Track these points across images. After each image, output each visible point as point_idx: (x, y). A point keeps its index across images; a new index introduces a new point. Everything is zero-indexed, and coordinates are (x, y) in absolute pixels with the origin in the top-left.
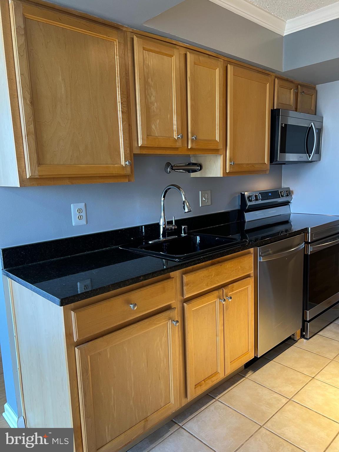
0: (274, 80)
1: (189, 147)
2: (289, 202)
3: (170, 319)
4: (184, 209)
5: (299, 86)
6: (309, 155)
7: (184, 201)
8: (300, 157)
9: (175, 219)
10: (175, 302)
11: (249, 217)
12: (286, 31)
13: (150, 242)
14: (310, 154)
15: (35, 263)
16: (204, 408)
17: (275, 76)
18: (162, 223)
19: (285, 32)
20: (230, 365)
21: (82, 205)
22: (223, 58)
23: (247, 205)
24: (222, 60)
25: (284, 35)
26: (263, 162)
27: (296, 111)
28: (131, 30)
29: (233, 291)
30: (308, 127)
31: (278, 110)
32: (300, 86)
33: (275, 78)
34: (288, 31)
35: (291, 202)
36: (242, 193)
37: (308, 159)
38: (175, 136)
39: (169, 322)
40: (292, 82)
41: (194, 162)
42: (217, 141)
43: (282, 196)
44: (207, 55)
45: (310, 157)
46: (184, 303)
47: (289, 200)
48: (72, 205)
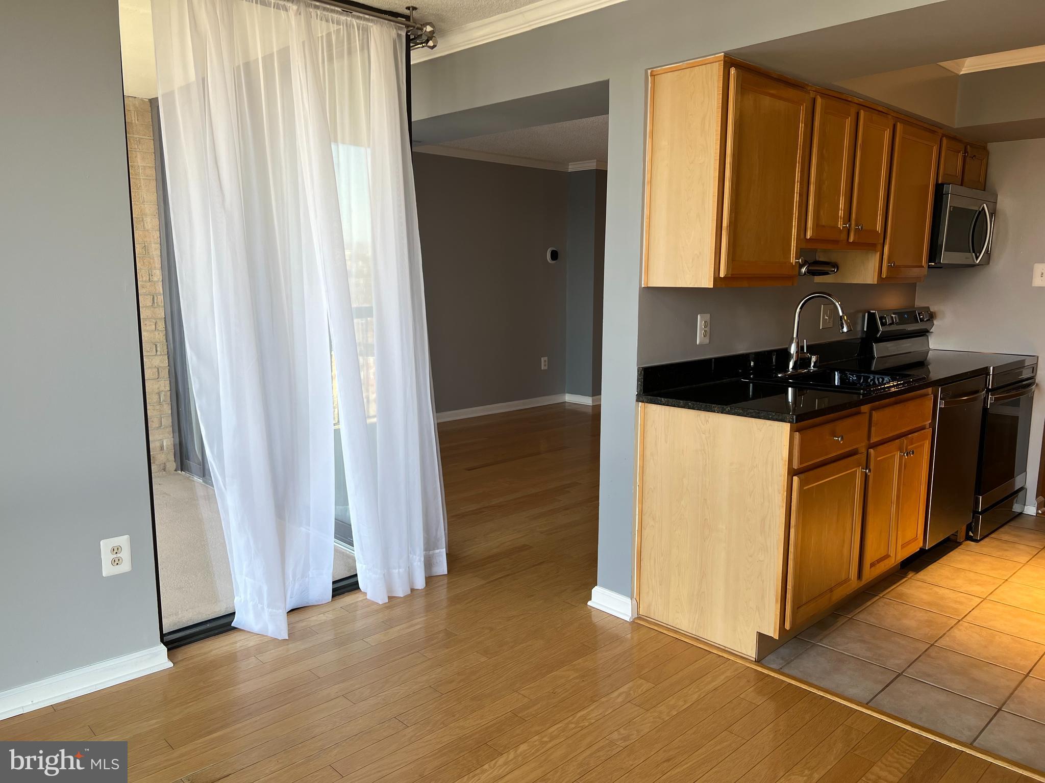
0: (941, 139)
1: (851, 240)
2: (928, 331)
3: (860, 466)
4: (843, 328)
5: (968, 146)
6: (976, 255)
7: (841, 316)
8: (966, 258)
9: (807, 344)
10: (862, 446)
11: (878, 350)
12: (966, 69)
13: (780, 375)
14: (978, 254)
15: (694, 386)
16: (869, 603)
17: (943, 134)
18: (793, 349)
19: (963, 69)
20: (902, 549)
21: (707, 316)
22: (892, 114)
23: (878, 331)
24: (890, 117)
25: (961, 73)
26: (919, 265)
27: (962, 185)
28: (814, 89)
29: (912, 444)
30: (976, 211)
31: (942, 184)
32: (970, 146)
33: (942, 137)
34: (971, 68)
35: (931, 331)
36: (872, 311)
37: (974, 261)
38: (840, 225)
39: (859, 470)
40: (960, 141)
41: (822, 259)
42: (878, 232)
43: (922, 320)
44: (877, 112)
45: (977, 258)
46: (871, 448)
47: (928, 328)
48: (699, 316)
